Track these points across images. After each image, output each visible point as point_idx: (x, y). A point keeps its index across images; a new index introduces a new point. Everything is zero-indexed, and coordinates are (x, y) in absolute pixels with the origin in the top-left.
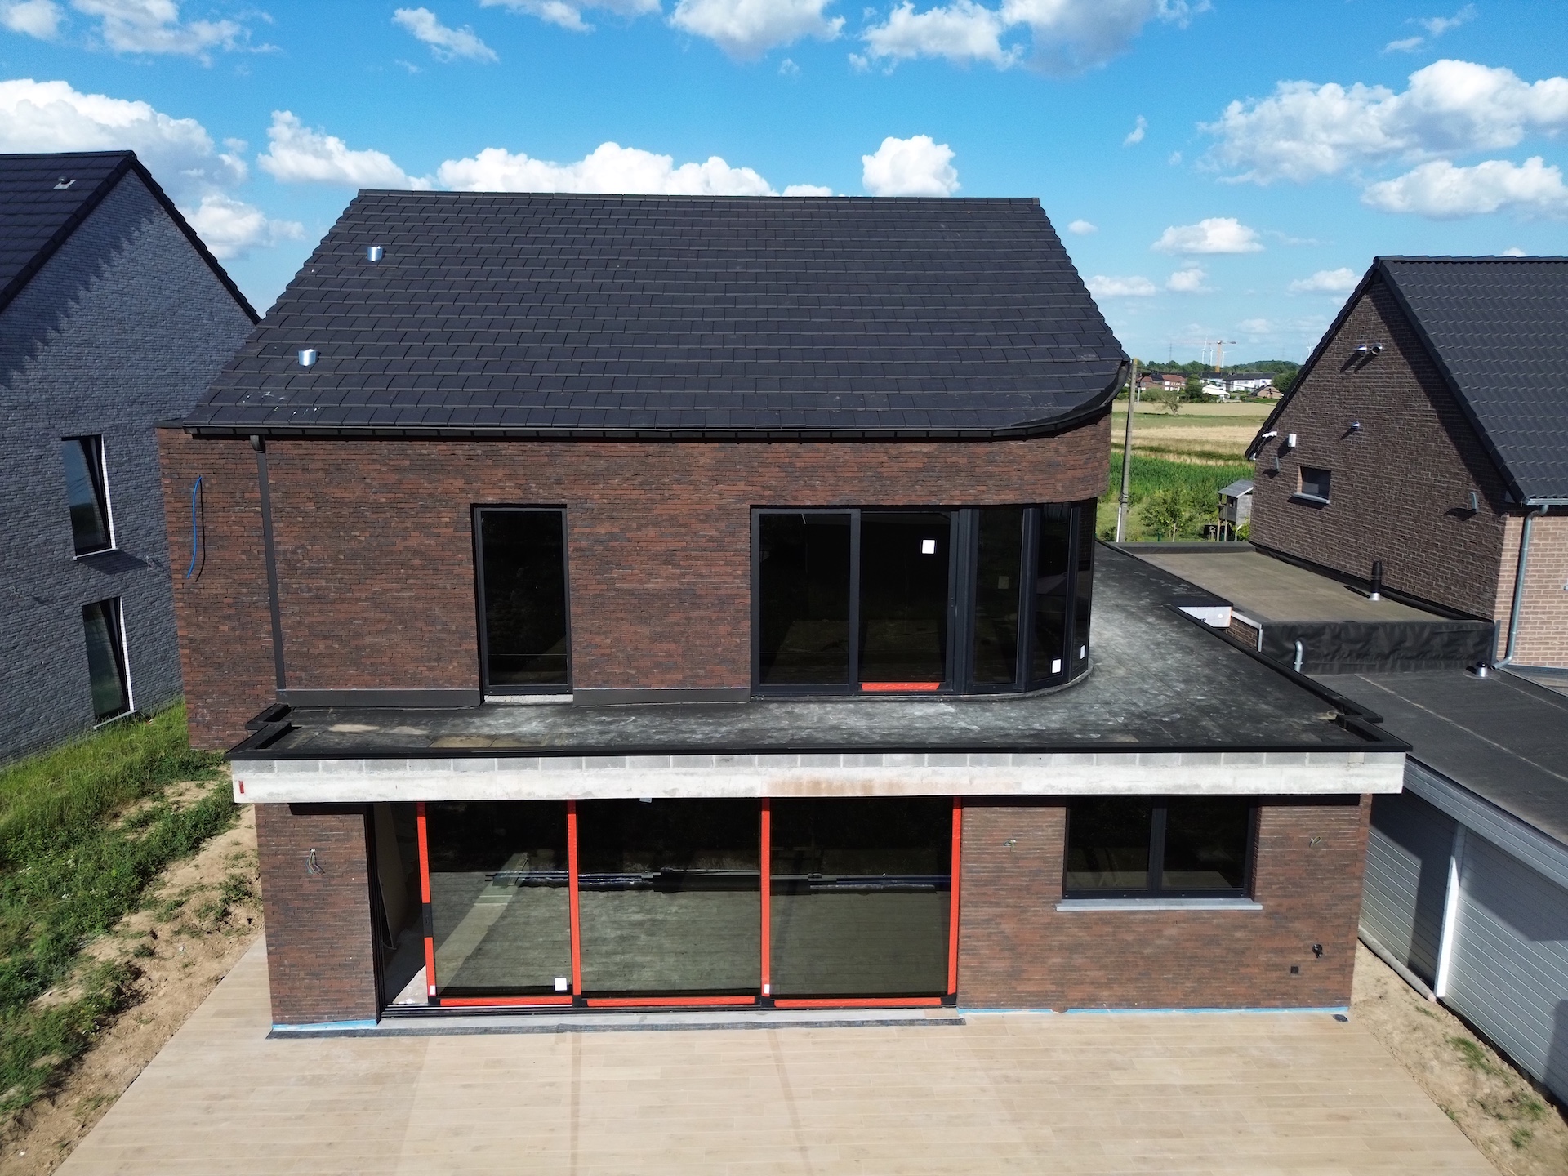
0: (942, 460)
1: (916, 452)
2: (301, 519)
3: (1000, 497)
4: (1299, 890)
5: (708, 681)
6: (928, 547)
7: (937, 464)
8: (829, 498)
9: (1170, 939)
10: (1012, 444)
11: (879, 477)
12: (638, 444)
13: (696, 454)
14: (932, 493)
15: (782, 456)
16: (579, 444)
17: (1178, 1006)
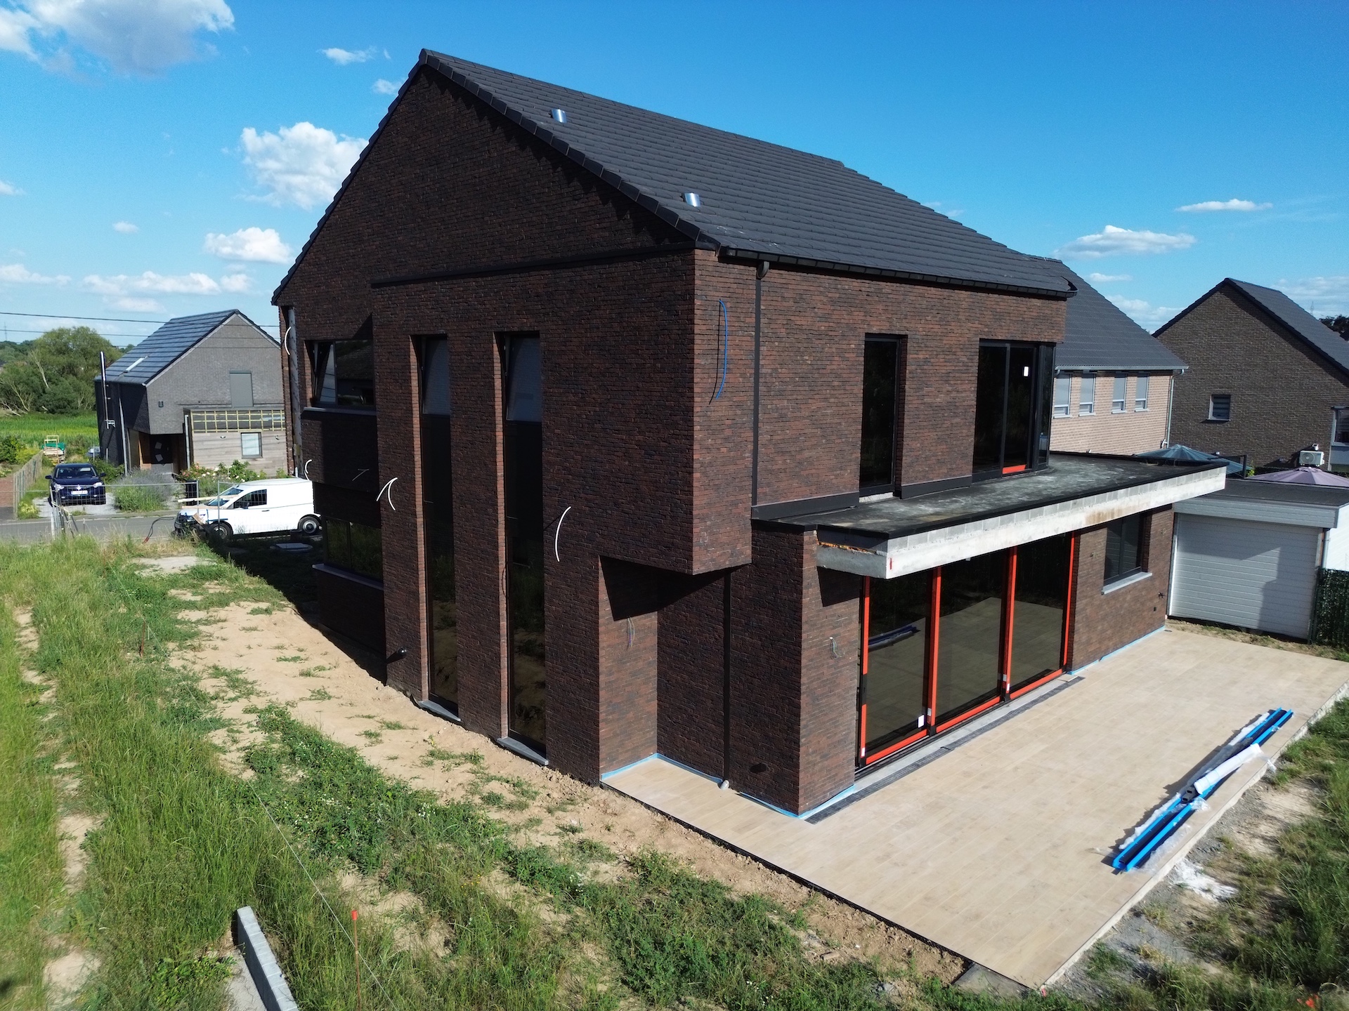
2: (777, 344)
4: (1158, 561)
5: (956, 473)
6: (1026, 371)
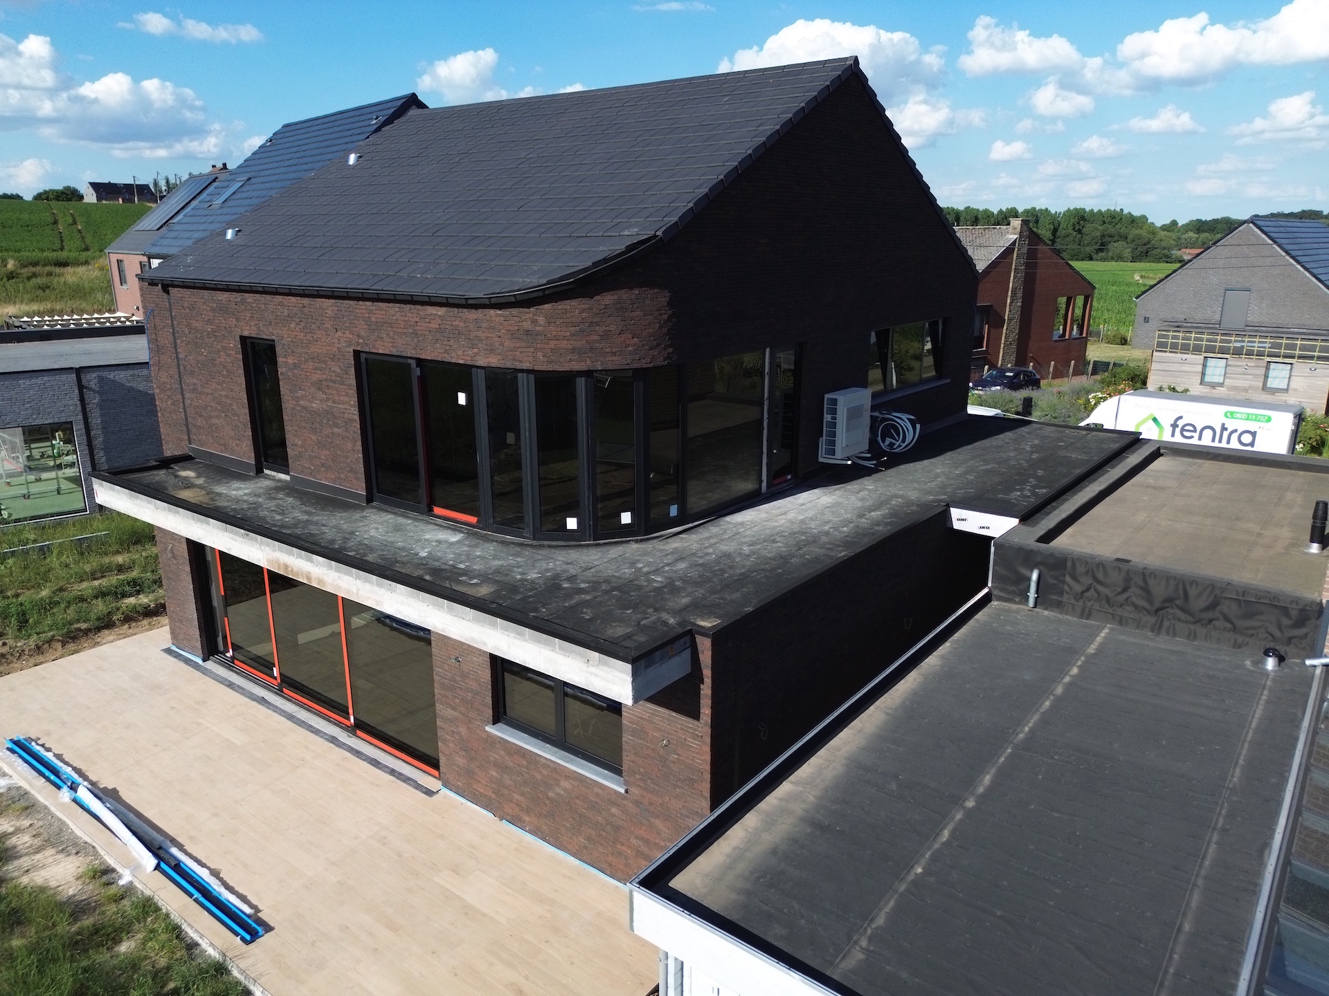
0: (449, 323)
1: (434, 315)
2: (185, 339)
3: (488, 360)
4: (656, 787)
5: (346, 484)
6: (462, 399)
7: (447, 327)
8: (391, 349)
9: (565, 790)
10: (492, 312)
11: (415, 334)
12: (299, 298)
13: (325, 307)
14: (446, 352)
15: (364, 311)
16: (277, 296)
17: (574, 855)
